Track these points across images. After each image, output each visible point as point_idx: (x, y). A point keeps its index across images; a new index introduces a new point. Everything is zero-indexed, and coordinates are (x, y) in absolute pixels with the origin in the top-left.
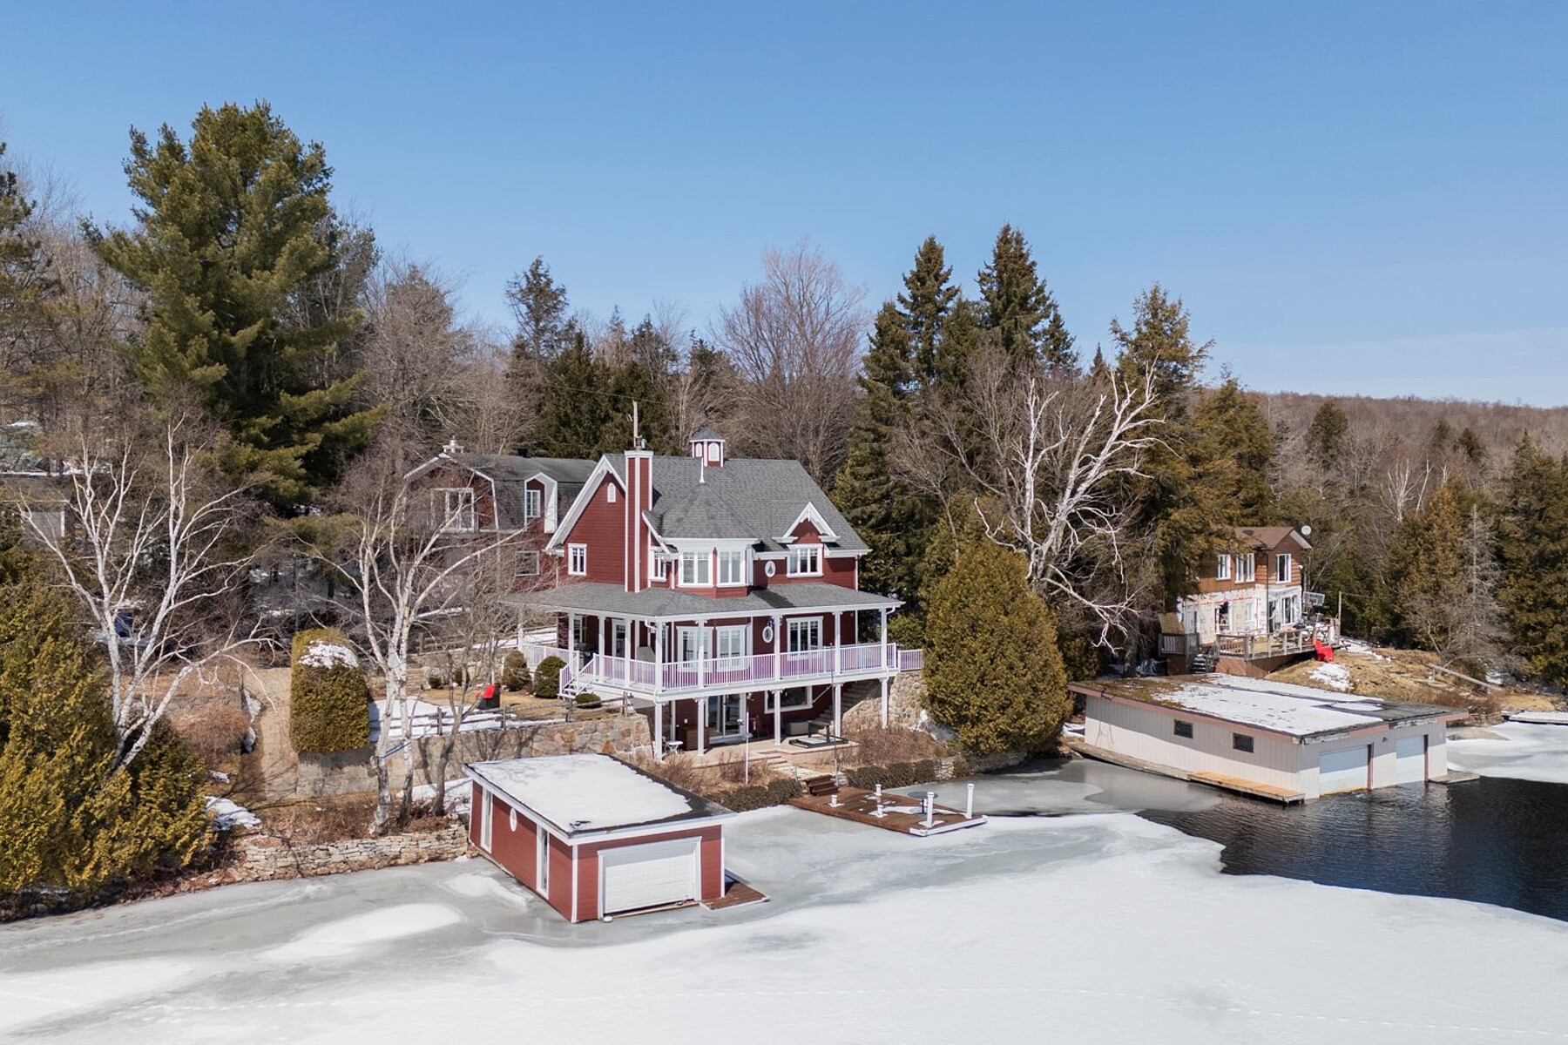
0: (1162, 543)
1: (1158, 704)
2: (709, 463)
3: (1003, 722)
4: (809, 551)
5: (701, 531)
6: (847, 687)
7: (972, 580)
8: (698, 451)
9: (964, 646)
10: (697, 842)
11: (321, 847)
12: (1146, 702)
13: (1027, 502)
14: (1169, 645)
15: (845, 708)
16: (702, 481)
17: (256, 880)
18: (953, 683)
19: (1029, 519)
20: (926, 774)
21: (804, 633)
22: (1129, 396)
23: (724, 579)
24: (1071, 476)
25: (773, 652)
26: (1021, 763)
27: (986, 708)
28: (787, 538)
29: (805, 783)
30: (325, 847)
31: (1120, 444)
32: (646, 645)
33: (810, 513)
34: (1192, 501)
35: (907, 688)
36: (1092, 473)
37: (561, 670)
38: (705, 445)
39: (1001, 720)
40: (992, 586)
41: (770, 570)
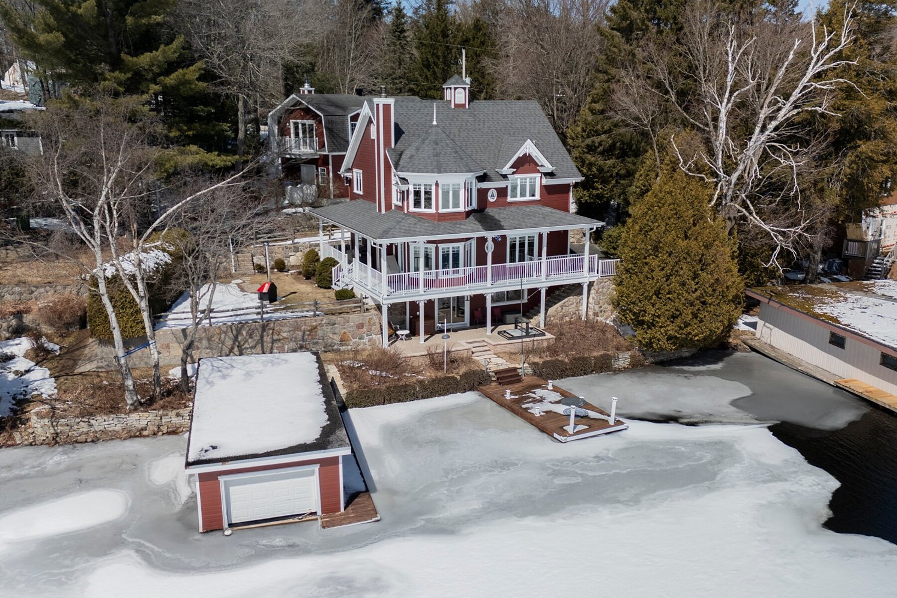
0: (848, 171)
1: (817, 317)
2: (456, 105)
3: (672, 330)
4: (528, 180)
5: (425, 167)
6: (551, 291)
7: (660, 208)
8: (448, 95)
9: (646, 264)
10: (316, 468)
11: (83, 420)
12: (806, 314)
13: (720, 139)
14: (853, 249)
15: (548, 305)
16: (435, 123)
17: (31, 444)
18: (632, 295)
19: (721, 153)
20: (604, 366)
21: (522, 245)
22: (827, 39)
23: (446, 205)
24: (761, 115)
25: (486, 264)
26: (693, 355)
27: (659, 316)
28: (506, 170)
29: (493, 374)
30: (86, 420)
31: (812, 85)
32: (392, 254)
33: (529, 148)
34: (883, 135)
35: (605, 290)
36: (782, 112)
37: (333, 269)
38: (453, 90)
39: (670, 328)
40: (676, 214)
41: (493, 196)
